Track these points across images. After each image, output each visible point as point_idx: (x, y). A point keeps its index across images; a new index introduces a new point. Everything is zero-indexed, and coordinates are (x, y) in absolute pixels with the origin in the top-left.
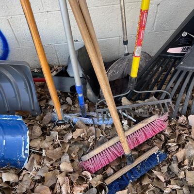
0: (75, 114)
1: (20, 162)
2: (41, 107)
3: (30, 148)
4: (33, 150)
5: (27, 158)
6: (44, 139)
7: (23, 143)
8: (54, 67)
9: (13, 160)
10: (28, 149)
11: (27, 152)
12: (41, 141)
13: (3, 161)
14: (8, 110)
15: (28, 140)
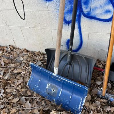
0: (112, 95)
1: (76, 111)
2: (91, 83)
3: (84, 106)
4: (85, 108)
5: (81, 111)
6: (92, 104)
7: (81, 102)
8: (101, 62)
9: (73, 109)
10: (83, 106)
11: (82, 108)
12: (90, 104)
13: (67, 107)
14: (73, 79)
15: (84, 101)
